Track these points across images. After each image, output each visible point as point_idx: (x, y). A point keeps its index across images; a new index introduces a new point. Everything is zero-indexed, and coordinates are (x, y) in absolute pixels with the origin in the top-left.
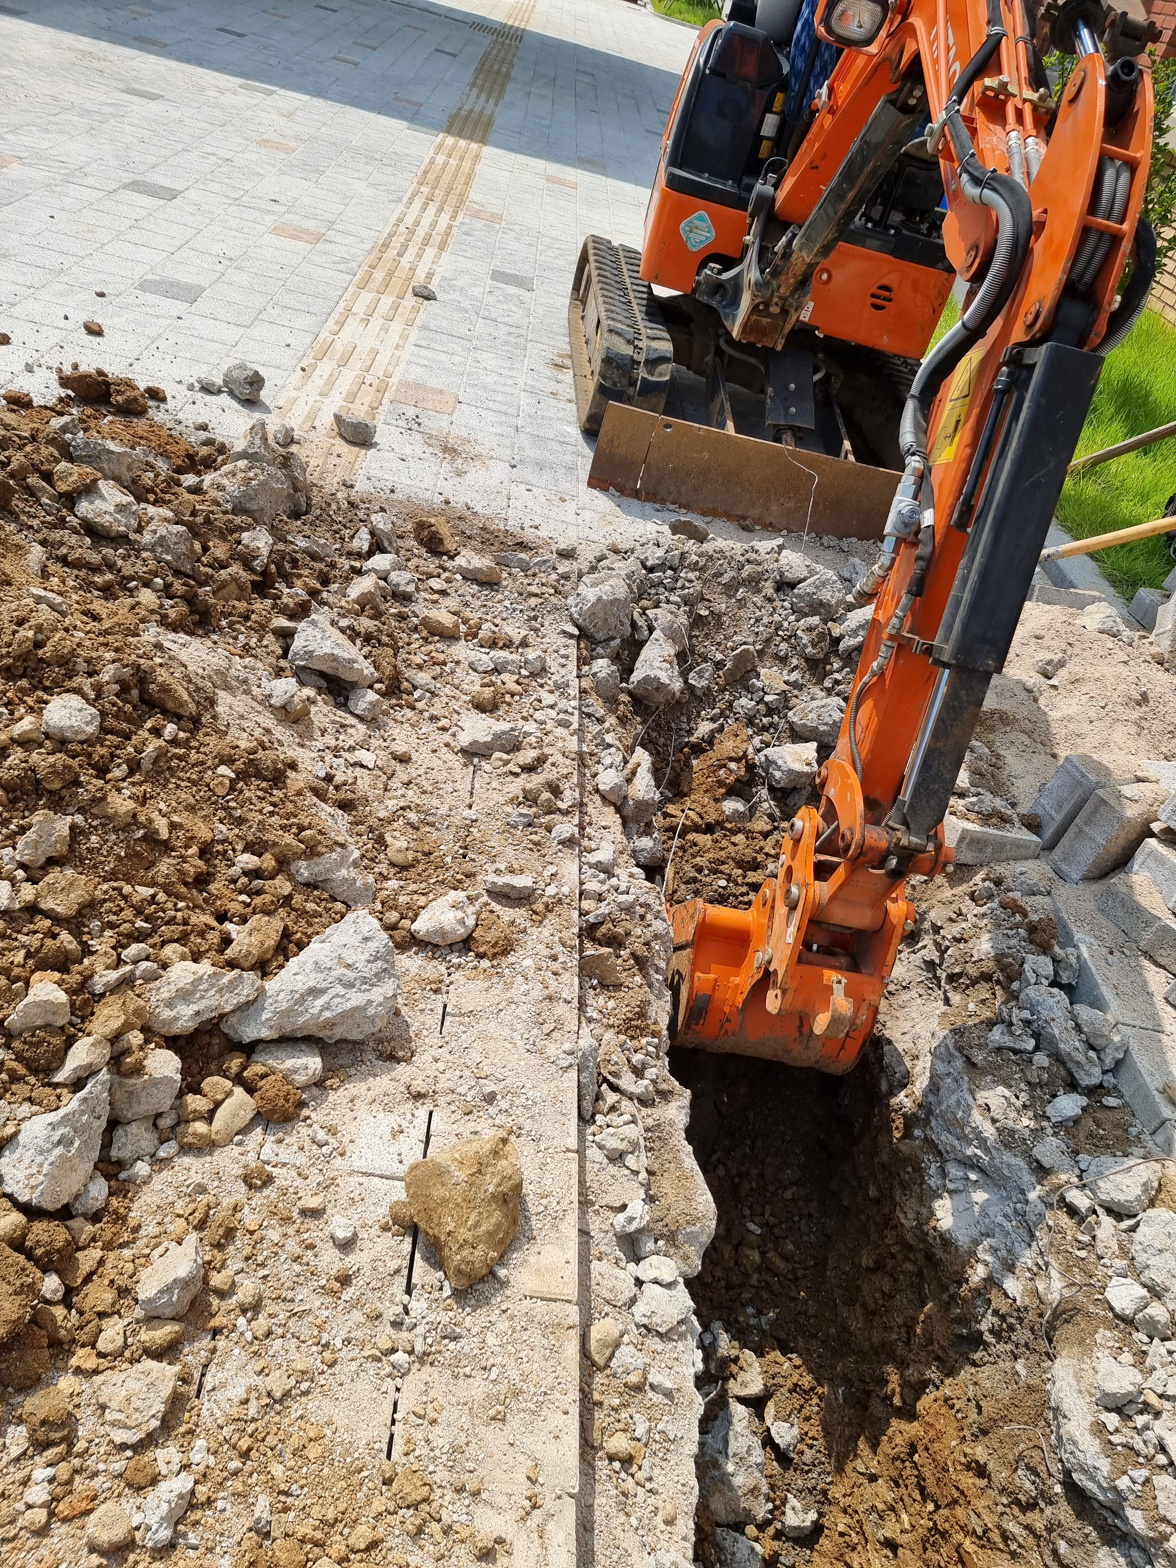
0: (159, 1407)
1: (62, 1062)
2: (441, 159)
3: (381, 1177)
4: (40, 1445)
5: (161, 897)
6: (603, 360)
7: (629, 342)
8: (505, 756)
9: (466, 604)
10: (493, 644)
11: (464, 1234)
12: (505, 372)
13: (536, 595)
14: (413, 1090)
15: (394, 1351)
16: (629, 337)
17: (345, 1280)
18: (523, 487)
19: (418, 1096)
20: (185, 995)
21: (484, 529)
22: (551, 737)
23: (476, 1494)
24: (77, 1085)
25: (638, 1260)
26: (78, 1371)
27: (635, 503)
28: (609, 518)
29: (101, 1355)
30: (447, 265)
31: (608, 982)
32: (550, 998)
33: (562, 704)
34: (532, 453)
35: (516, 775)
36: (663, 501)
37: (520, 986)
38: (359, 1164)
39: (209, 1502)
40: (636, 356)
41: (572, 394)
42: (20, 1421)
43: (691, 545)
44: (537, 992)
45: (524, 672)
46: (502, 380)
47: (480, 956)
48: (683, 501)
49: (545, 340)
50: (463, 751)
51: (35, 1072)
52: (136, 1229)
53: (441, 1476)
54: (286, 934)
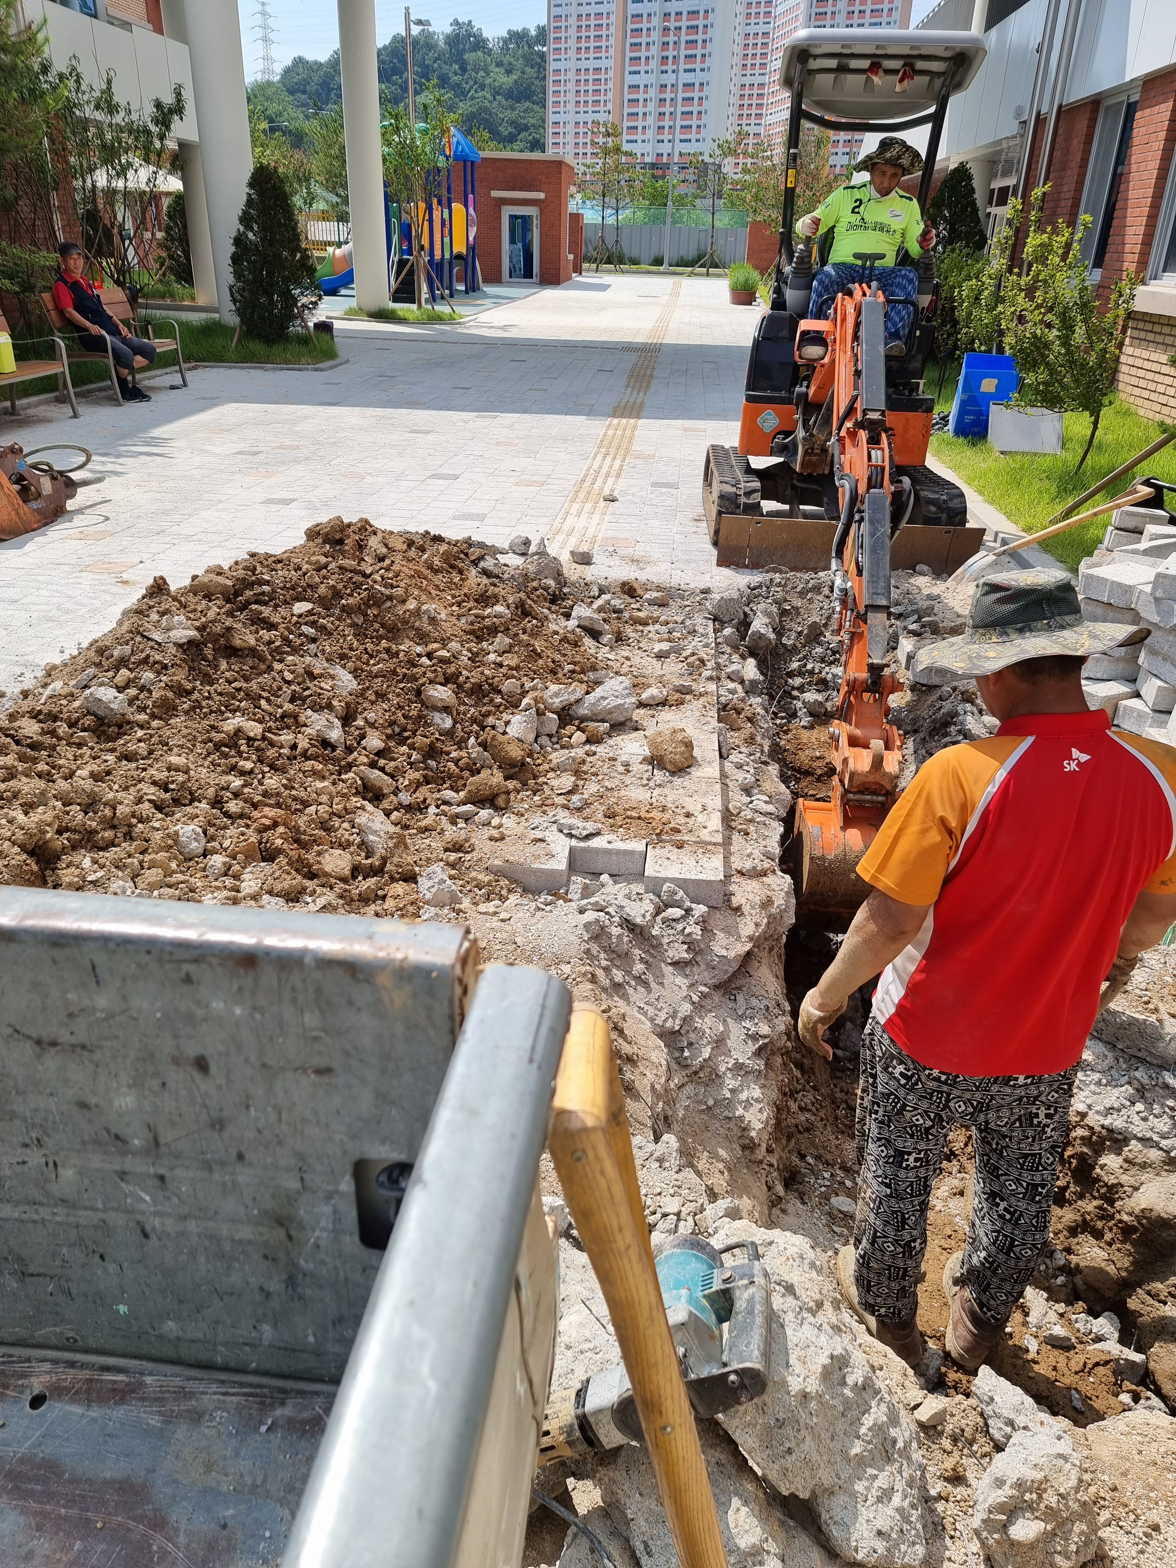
3: (637, 754)
6: (719, 498)
7: (733, 486)
8: (677, 655)
9: (651, 612)
12: (664, 527)
13: (689, 606)
14: (646, 736)
15: (649, 784)
17: (628, 771)
18: (679, 570)
20: (556, 695)
21: (657, 586)
22: (699, 649)
23: (683, 807)
27: (744, 570)
28: (728, 576)
29: (548, 779)
30: (622, 485)
31: (734, 727)
32: (704, 716)
34: (683, 557)
35: (683, 661)
38: (628, 751)
40: (738, 492)
41: (705, 529)
44: (699, 714)
45: (684, 631)
46: (663, 530)
49: (690, 509)
50: (656, 656)
51: (511, 706)
52: (551, 760)
53: (670, 804)
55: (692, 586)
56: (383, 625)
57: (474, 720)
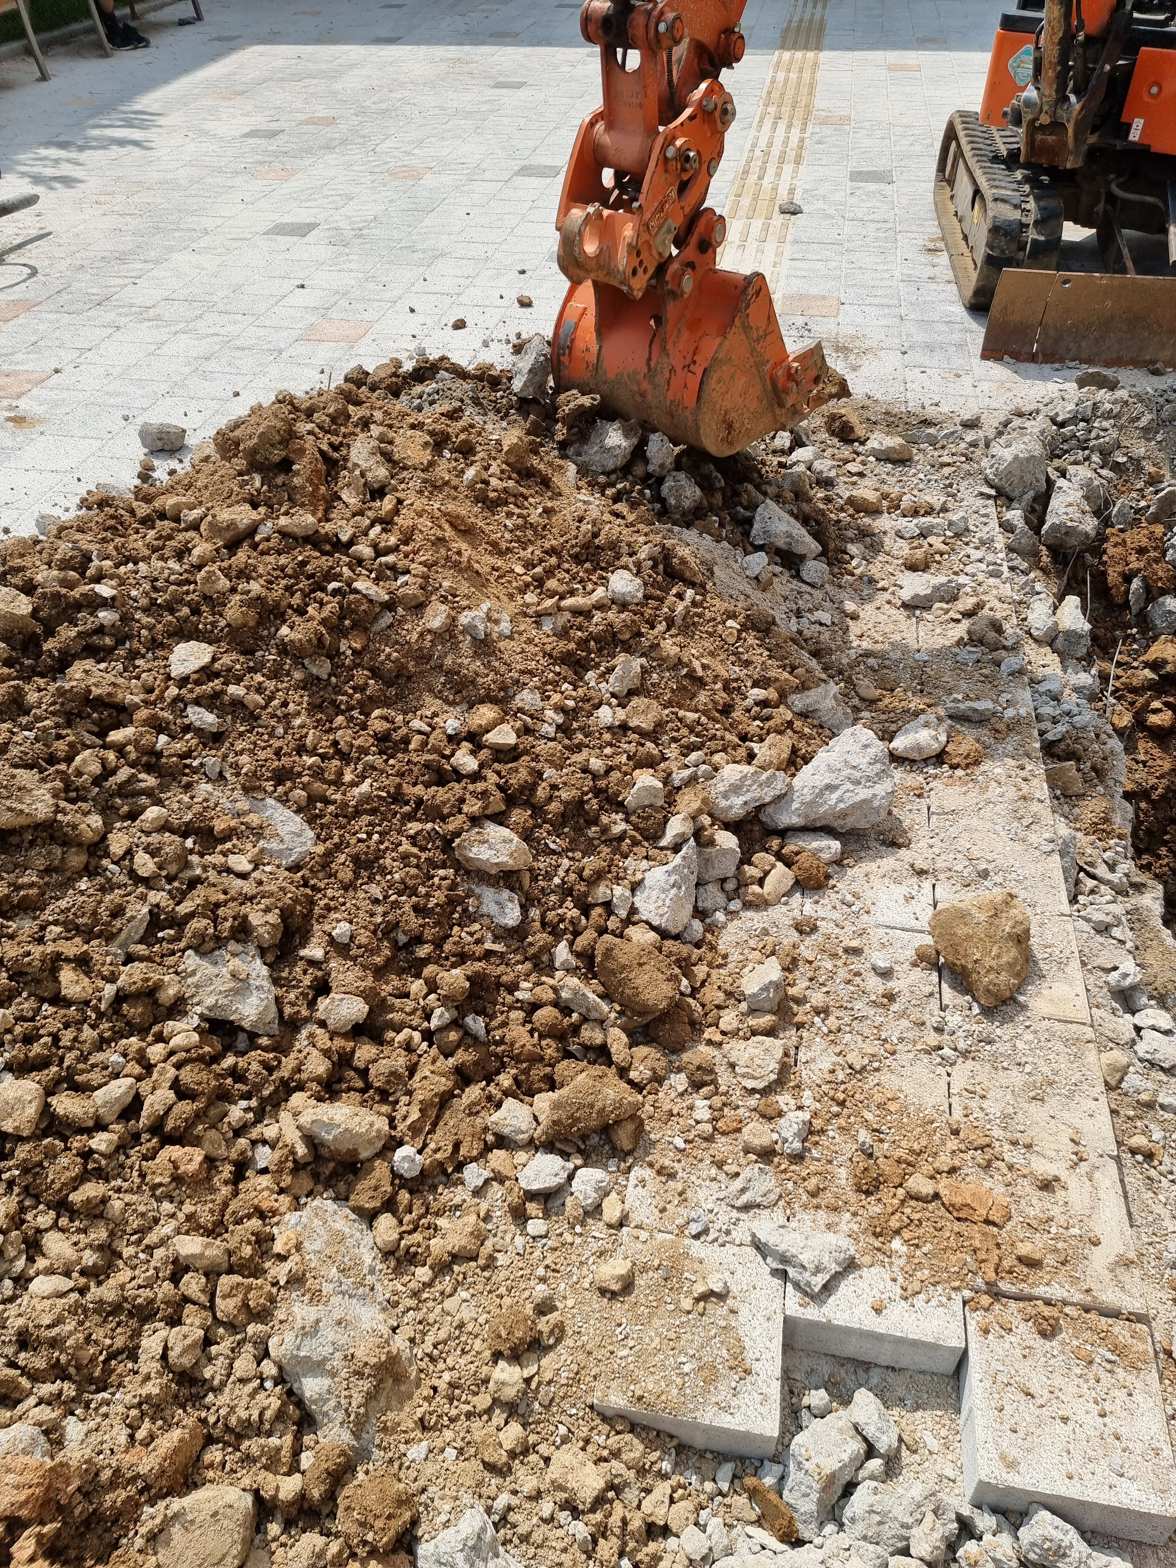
0: (774, 1066)
1: (664, 832)
2: (781, 76)
3: (903, 929)
4: (696, 1085)
5: (704, 719)
6: (990, 231)
7: (1016, 207)
8: (945, 606)
9: (883, 482)
10: (915, 513)
11: (988, 962)
12: (880, 267)
13: (949, 465)
14: (917, 867)
15: (941, 1048)
16: (1015, 202)
17: (891, 997)
18: (917, 370)
19: (921, 873)
20: (735, 789)
21: (887, 413)
22: (985, 586)
23: (1029, 1146)
24: (676, 848)
25: (1133, 1013)
26: (710, 1042)
27: (1032, 367)
28: (1008, 385)
29: (724, 1033)
30: (806, 176)
31: (1070, 792)
32: (1024, 798)
33: (990, 557)
34: (920, 337)
35: (958, 621)
36: (1062, 360)
37: (994, 791)
38: (882, 920)
39: (822, 1131)
40: (1024, 220)
41: (950, 275)
42: (679, 1070)
43: (1102, 395)
44: (1012, 793)
45: (948, 533)
46: (878, 276)
47: (954, 767)
48: (1083, 356)
49: (914, 228)
50: (905, 606)
51: (647, 839)
52: (725, 957)
53: (997, 1133)
54: (794, 751)
55: (944, 408)
56: (375, 673)
57: (566, 891)
